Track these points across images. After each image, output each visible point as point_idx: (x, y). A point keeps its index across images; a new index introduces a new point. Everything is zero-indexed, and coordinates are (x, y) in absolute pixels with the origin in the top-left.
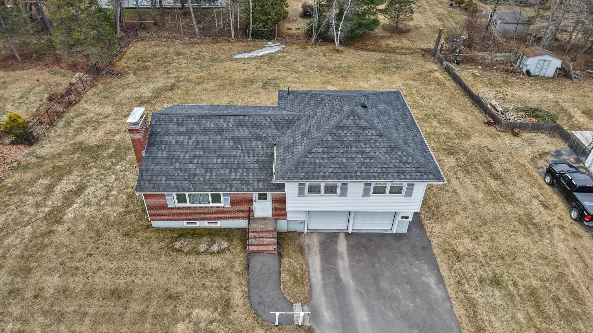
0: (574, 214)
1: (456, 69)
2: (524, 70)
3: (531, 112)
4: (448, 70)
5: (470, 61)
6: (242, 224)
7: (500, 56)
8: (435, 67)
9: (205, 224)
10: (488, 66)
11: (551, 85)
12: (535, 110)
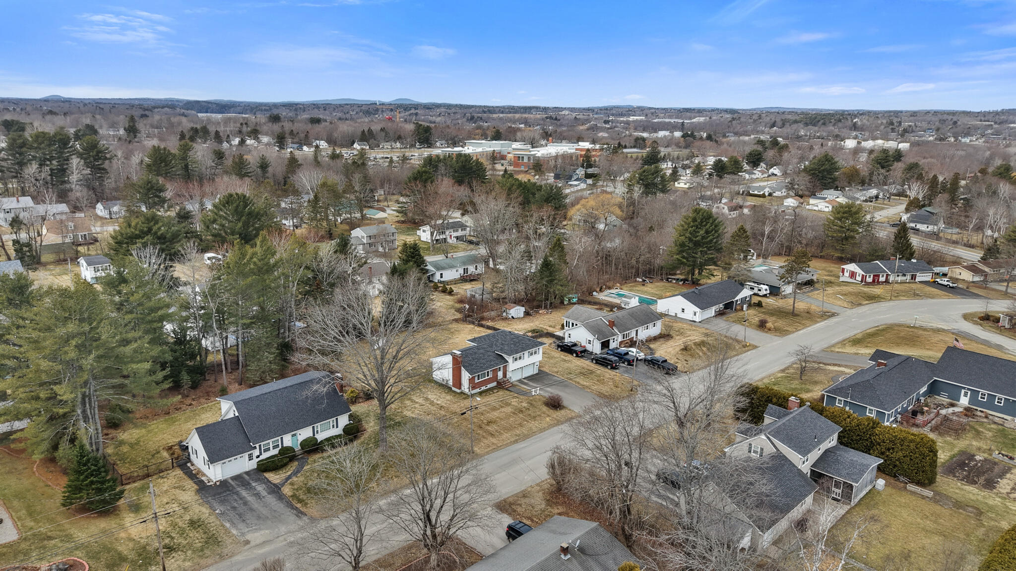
0: (575, 355)
1: (484, 322)
2: (510, 317)
3: (533, 331)
4: (482, 326)
5: (482, 319)
6: (495, 384)
7: (493, 314)
8: (472, 326)
9: (483, 388)
10: (493, 319)
11: (527, 320)
12: (534, 330)
